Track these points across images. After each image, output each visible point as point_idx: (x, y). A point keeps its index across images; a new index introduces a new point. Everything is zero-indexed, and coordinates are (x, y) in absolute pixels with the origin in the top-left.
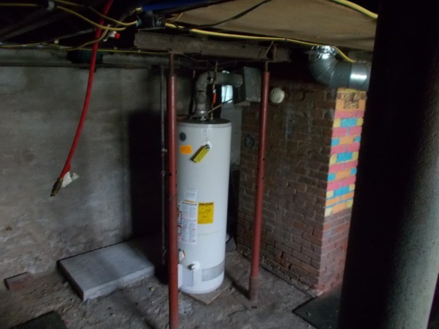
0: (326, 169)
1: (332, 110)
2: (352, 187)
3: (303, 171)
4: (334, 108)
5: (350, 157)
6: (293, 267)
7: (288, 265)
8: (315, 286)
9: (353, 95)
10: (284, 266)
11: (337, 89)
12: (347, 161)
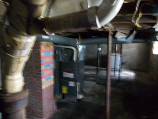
0: (40, 71)
1: (40, 49)
2: (52, 77)
3: (33, 73)
4: (40, 48)
5: (49, 66)
6: (33, 112)
7: (31, 111)
8: (42, 117)
9: (47, 44)
10: (30, 112)
11: (40, 42)
12: (48, 67)
